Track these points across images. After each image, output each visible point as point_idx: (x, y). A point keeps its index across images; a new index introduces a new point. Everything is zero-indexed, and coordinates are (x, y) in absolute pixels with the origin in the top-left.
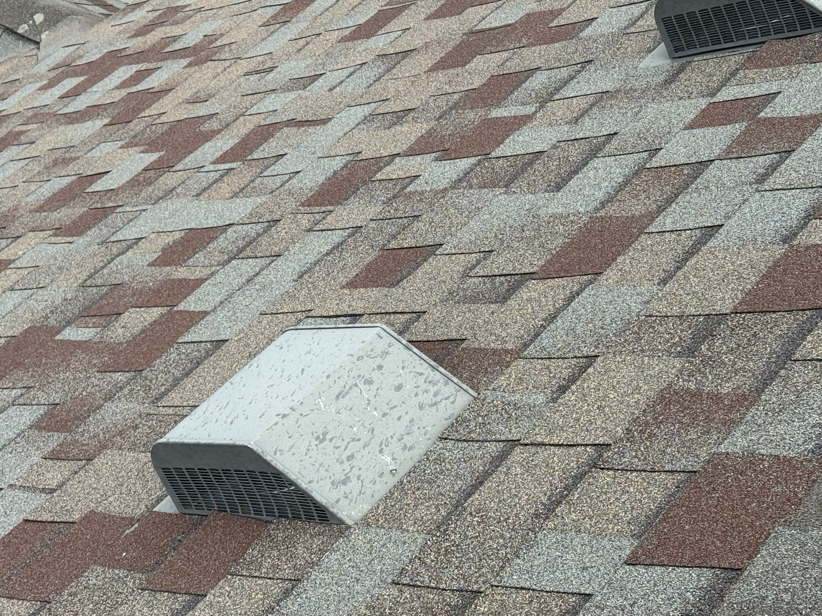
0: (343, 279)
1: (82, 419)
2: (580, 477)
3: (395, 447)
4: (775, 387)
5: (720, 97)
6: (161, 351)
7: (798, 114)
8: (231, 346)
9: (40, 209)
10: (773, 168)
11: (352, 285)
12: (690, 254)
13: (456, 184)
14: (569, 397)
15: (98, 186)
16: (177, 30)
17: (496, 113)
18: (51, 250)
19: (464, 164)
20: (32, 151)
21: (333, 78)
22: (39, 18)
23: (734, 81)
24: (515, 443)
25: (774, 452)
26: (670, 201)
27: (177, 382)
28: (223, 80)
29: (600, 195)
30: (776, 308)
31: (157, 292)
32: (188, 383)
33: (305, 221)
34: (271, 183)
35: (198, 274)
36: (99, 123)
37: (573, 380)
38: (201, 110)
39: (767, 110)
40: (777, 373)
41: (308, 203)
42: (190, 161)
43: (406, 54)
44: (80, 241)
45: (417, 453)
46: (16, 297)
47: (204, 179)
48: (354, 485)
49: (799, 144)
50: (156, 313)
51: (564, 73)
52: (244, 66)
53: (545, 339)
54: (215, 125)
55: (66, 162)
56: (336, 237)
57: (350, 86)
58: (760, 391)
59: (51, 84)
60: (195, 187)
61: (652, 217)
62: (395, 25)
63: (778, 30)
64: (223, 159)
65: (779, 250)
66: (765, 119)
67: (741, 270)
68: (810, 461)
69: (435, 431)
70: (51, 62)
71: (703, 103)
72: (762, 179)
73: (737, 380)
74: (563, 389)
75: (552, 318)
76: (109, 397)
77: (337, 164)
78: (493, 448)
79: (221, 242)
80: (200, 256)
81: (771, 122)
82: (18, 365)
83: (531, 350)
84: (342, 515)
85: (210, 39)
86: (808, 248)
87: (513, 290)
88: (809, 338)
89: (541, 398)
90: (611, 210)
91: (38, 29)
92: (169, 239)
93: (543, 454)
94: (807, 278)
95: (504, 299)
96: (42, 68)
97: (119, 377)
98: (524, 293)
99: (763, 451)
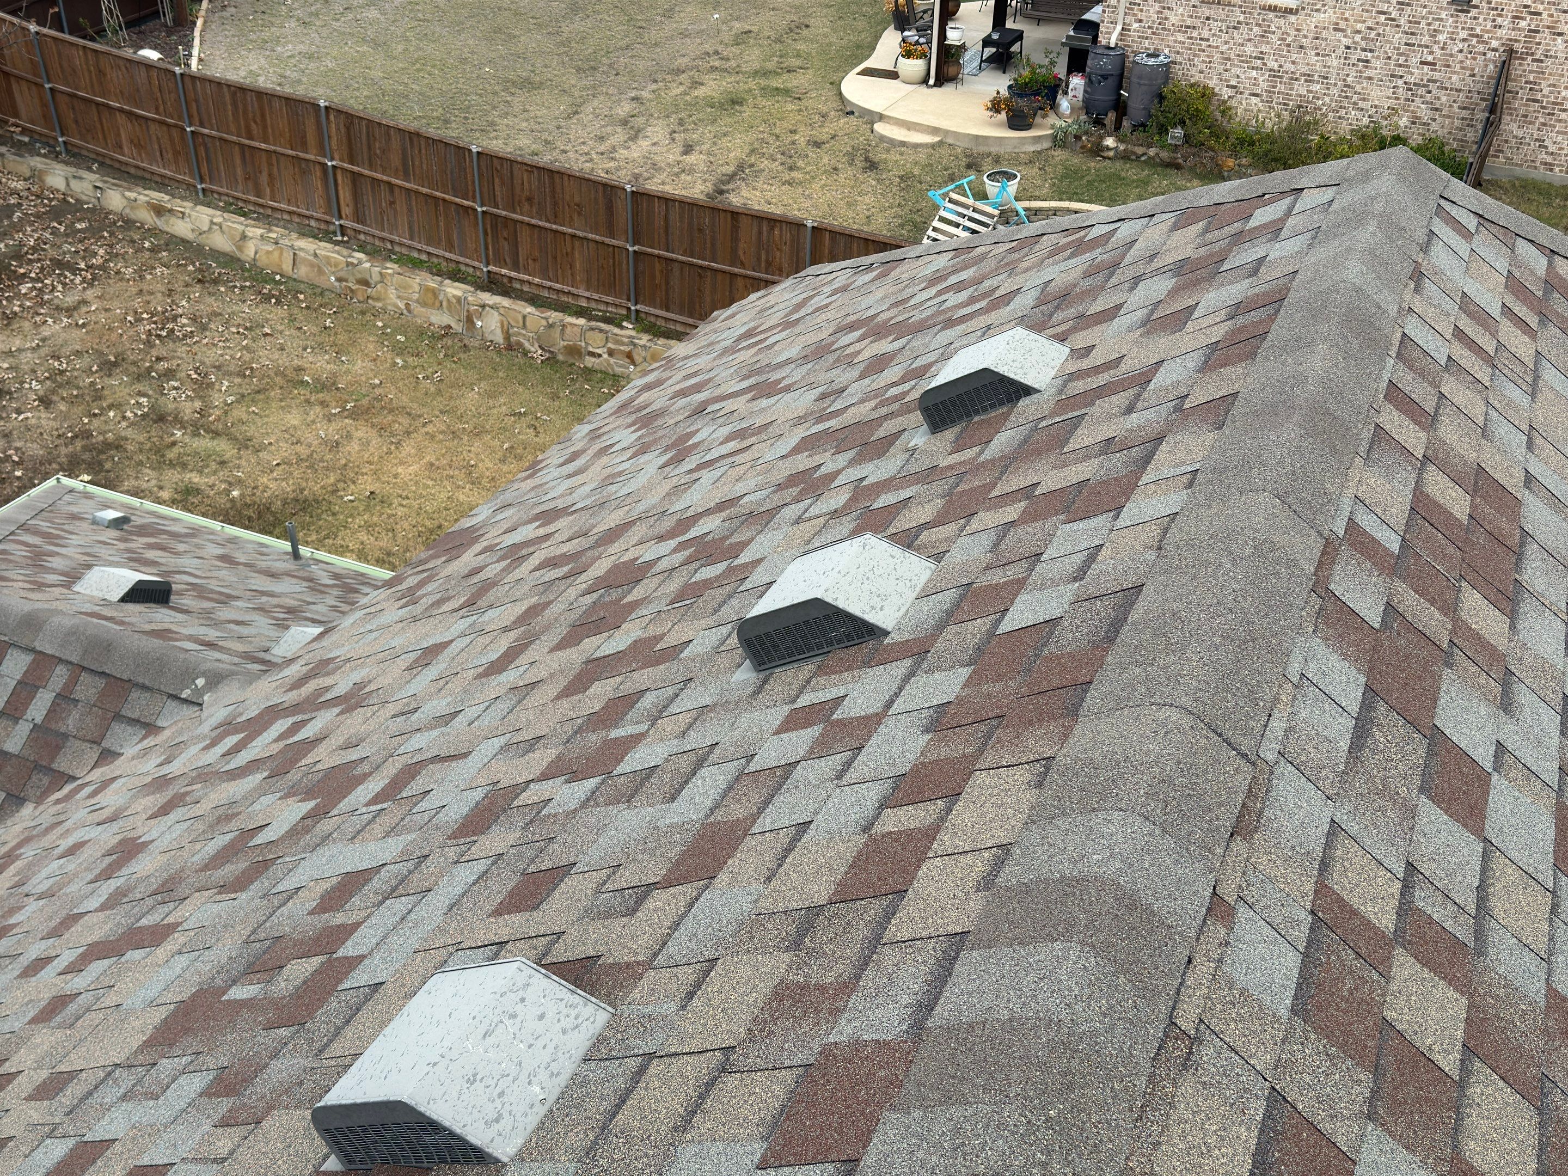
0: (489, 908)
1: (249, 1080)
2: (711, 1083)
3: (543, 1075)
4: (870, 972)
5: (801, 702)
6: (322, 1001)
7: (863, 713)
8: (388, 989)
9: (206, 867)
10: (848, 764)
11: (497, 913)
12: (788, 850)
13: (585, 803)
14: (695, 1002)
15: (260, 839)
16: (328, 681)
17: (615, 733)
18: (216, 908)
19: (591, 783)
20: (197, 810)
21: (471, 713)
22: (200, 682)
23: (809, 688)
24: (651, 1056)
25: (875, 1037)
26: (767, 802)
27: (338, 1031)
28: (372, 725)
29: (709, 802)
30: (863, 895)
31: (316, 940)
32: (349, 1032)
33: (452, 853)
34: (420, 819)
35: (354, 917)
36: (259, 777)
37: (698, 985)
38: (354, 755)
39: (838, 712)
40: (870, 958)
41: (454, 836)
42: (344, 805)
43: (534, 685)
44: (243, 896)
45: (563, 1079)
46: (183, 960)
47: (357, 822)
48: (506, 1123)
49: (867, 740)
50: (316, 961)
51: (670, 692)
52: (392, 709)
53: (671, 948)
54: (366, 767)
55: (228, 818)
56: (480, 867)
57: (486, 720)
58: (858, 977)
59: (213, 744)
60: (350, 830)
61: (753, 818)
62: (524, 659)
63: (840, 641)
64: (373, 801)
65: (861, 840)
66: (837, 721)
67: (831, 862)
68: (906, 1042)
69: (579, 1054)
70: (213, 722)
71: (786, 709)
72: (840, 776)
73: (839, 968)
74: (690, 996)
75: (676, 926)
76: (275, 1055)
77: (479, 794)
78: (633, 1063)
79: (376, 883)
80: (356, 900)
81: (842, 723)
82: (187, 1031)
83: (660, 960)
84: (497, 1153)
85: (359, 686)
86: (883, 836)
87: (641, 900)
88: (893, 922)
89: (672, 1007)
90: (719, 815)
91: (200, 692)
92: (327, 885)
93: (678, 1063)
94: (886, 864)
95: (633, 911)
96: (205, 728)
97: (284, 1032)
98: (650, 904)
99: (866, 1037)
